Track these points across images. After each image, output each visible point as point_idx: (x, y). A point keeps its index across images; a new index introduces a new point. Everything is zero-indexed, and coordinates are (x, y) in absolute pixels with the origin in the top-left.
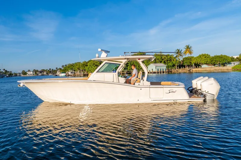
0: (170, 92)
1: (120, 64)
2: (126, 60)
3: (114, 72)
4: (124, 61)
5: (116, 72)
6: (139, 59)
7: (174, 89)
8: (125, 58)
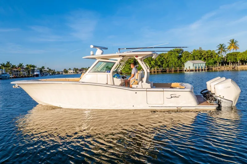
0: (172, 97)
1: (115, 63)
2: (121, 58)
3: (108, 72)
4: (119, 59)
5: (110, 72)
6: (137, 56)
7: (178, 94)
8: (120, 56)
